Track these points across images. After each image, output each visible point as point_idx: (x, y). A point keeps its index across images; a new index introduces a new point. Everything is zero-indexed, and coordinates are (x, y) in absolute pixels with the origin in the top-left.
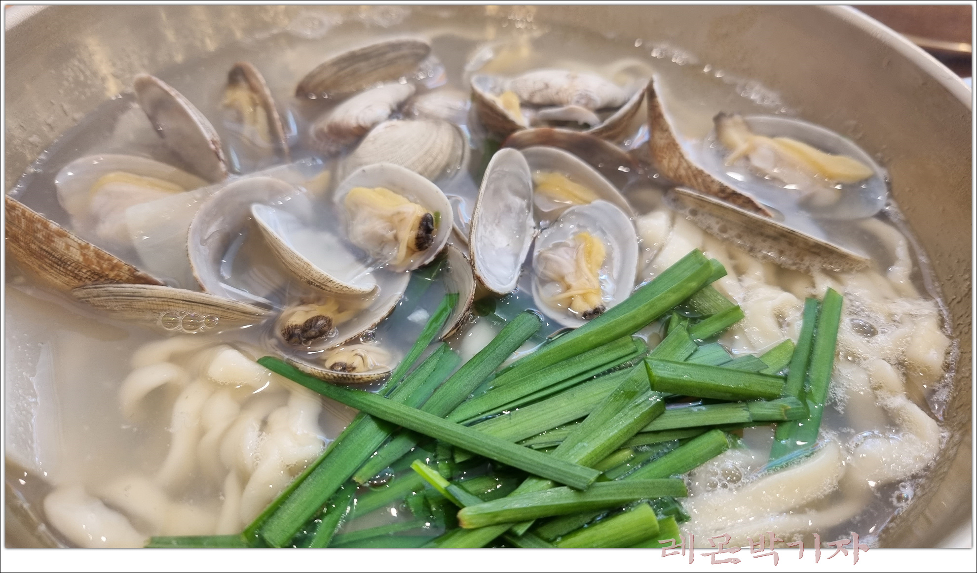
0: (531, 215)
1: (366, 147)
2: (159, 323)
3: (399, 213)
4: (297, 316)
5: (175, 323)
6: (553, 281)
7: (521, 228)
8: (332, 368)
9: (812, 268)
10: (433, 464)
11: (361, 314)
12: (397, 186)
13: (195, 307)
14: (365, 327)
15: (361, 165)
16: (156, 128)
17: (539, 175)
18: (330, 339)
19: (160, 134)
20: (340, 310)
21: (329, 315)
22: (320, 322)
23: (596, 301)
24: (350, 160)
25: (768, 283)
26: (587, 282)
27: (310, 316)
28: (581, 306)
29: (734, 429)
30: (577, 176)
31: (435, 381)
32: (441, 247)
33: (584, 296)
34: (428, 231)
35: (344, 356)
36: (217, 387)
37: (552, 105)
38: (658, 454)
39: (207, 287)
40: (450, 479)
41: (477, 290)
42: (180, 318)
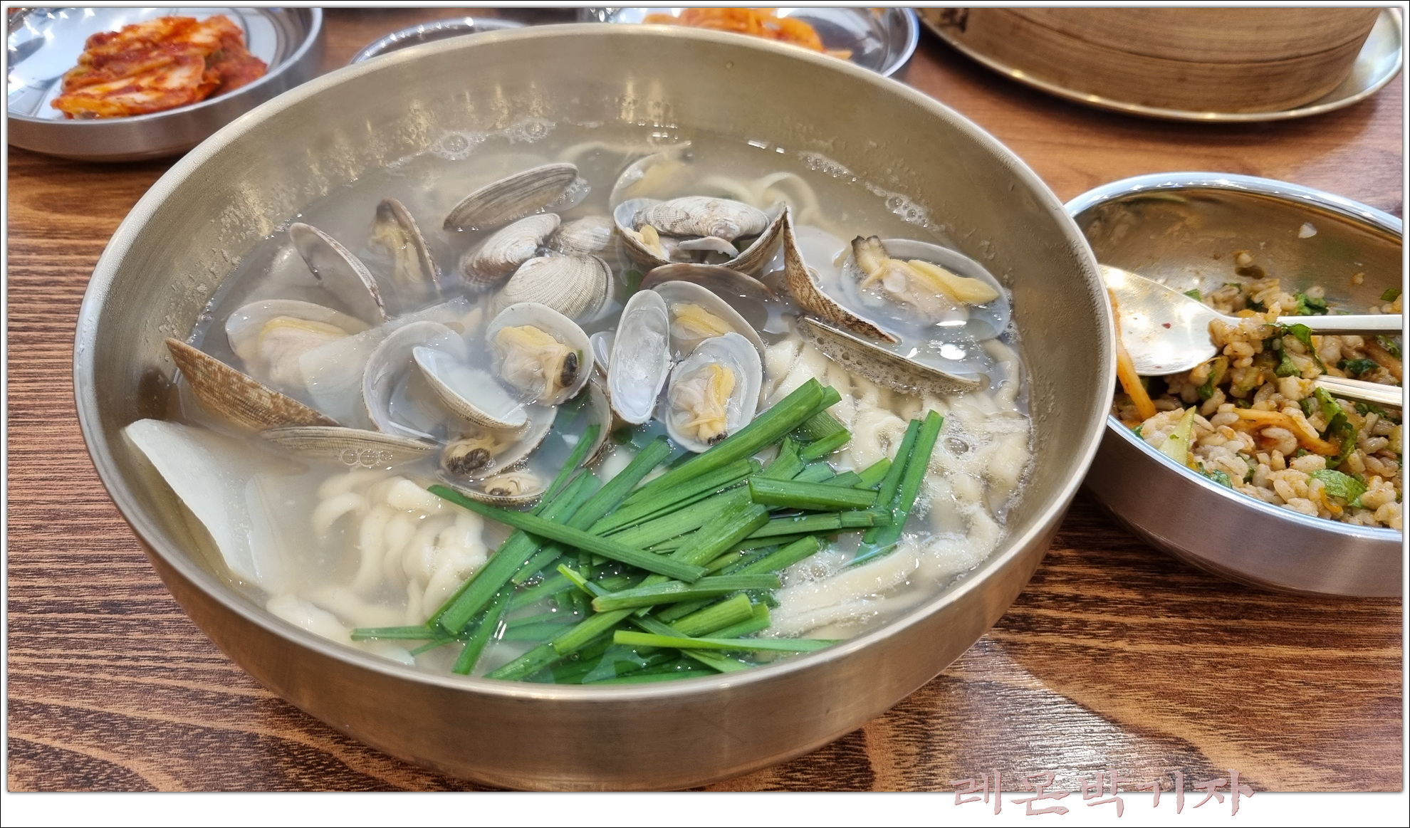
0: (667, 348)
1: (515, 285)
2: (341, 459)
3: (545, 353)
4: (460, 450)
5: (354, 458)
6: (683, 410)
7: (659, 361)
8: (491, 493)
9: (922, 392)
10: (575, 568)
11: (515, 445)
12: (544, 326)
13: (370, 445)
14: (519, 457)
15: (510, 303)
16: (312, 269)
17: (678, 308)
18: (488, 469)
19: (317, 276)
20: (496, 443)
21: (487, 448)
22: (480, 455)
23: (720, 428)
24: (500, 297)
25: (881, 406)
26: (713, 412)
27: (470, 449)
28: (707, 433)
29: (827, 536)
30: (712, 309)
31: (578, 502)
32: (584, 383)
33: (710, 424)
34: (572, 369)
35: (501, 482)
36: (395, 512)
37: (693, 236)
38: (761, 556)
39: (381, 427)
40: (589, 579)
41: (614, 422)
42: (359, 455)
